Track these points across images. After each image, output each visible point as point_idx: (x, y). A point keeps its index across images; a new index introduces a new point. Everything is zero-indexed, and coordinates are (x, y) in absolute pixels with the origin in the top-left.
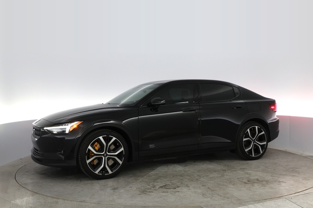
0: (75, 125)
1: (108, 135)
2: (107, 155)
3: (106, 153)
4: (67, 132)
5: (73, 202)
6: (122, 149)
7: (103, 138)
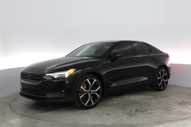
0: (71, 71)
1: (92, 78)
2: (91, 92)
3: (90, 90)
4: (66, 76)
5: (48, 122)
6: (99, 87)
7: (89, 80)
